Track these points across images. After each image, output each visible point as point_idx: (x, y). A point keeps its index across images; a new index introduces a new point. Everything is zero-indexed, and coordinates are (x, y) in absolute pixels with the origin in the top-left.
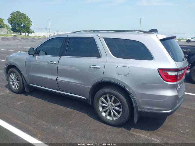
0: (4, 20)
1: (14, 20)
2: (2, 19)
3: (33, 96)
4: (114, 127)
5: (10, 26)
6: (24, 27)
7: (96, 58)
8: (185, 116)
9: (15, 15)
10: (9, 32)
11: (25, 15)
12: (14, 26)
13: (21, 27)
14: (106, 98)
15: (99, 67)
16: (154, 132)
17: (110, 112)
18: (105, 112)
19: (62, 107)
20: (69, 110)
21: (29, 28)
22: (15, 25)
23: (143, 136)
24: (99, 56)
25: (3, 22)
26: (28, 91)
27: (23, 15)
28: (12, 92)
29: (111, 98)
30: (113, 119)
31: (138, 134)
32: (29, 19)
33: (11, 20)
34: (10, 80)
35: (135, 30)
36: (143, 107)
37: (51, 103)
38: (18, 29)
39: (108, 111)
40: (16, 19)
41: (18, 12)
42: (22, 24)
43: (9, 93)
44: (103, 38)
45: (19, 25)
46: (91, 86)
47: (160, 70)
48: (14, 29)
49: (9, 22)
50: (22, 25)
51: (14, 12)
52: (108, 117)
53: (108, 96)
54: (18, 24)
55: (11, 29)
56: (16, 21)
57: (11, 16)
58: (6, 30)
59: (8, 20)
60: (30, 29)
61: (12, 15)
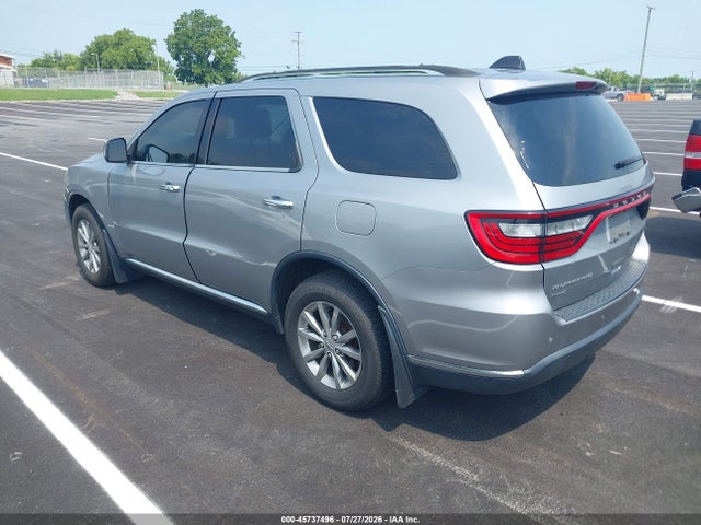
0: (154, 42)
1: (185, 43)
2: (148, 40)
3: (147, 299)
4: (339, 415)
5: (174, 64)
6: (216, 64)
7: (287, 170)
8: (642, 397)
9: (189, 25)
10: (169, 83)
11: (222, 22)
12: (185, 64)
13: (209, 65)
14: (316, 315)
15: (290, 203)
16: (479, 444)
17: (330, 362)
18: (318, 360)
19: (210, 336)
20: (226, 346)
21: (231, 67)
22: (188, 59)
23: (426, 453)
24: (294, 165)
25: (151, 49)
26: (125, 280)
27: (214, 22)
28: (85, 282)
29: (330, 312)
30: (338, 385)
31: (414, 447)
32: (232, 36)
33: (177, 44)
34: (80, 243)
35: (418, 65)
36: (424, 351)
37: (182, 322)
38: (197, 70)
39: (326, 356)
40: (190, 38)
41: (198, 14)
42: (209, 53)
43: (76, 283)
44: (311, 99)
45: (202, 58)
46: (276, 265)
47: (474, 218)
48: (184, 74)
49: (169, 50)
50: (211, 59)
51: (186, 14)
52: (326, 381)
53: (320, 306)
54: (198, 56)
55: (177, 73)
56: (190, 43)
57: (176, 30)
58: (159, 75)
59: (168, 41)
60: (236, 72)
61: (180, 24)
